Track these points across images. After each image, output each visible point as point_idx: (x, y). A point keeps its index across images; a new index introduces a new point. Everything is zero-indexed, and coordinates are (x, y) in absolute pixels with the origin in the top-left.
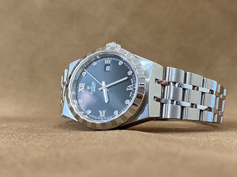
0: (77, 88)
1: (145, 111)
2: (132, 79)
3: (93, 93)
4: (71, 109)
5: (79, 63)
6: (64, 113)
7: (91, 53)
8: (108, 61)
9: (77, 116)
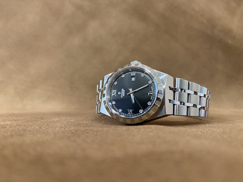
0: (111, 93)
1: (163, 110)
2: (152, 87)
3: (122, 97)
4: (107, 109)
5: (112, 75)
6: (101, 111)
7: (120, 68)
8: (133, 74)
9: (111, 114)
